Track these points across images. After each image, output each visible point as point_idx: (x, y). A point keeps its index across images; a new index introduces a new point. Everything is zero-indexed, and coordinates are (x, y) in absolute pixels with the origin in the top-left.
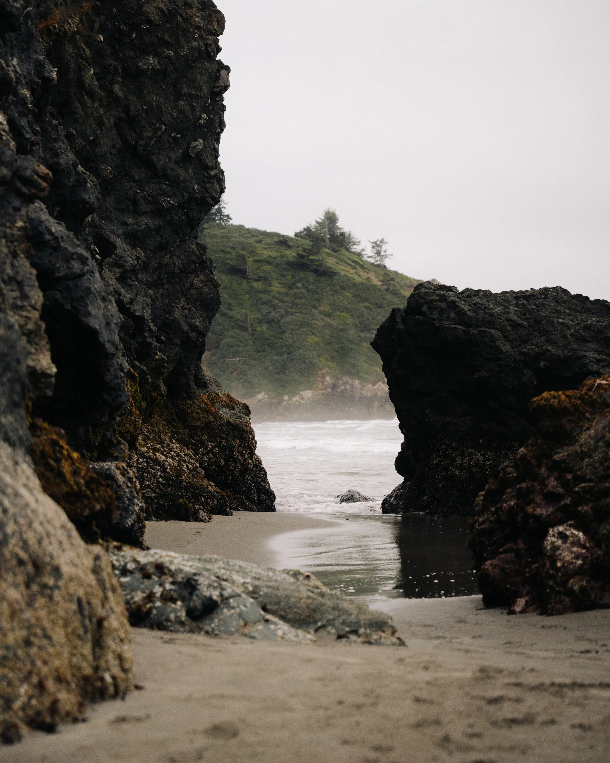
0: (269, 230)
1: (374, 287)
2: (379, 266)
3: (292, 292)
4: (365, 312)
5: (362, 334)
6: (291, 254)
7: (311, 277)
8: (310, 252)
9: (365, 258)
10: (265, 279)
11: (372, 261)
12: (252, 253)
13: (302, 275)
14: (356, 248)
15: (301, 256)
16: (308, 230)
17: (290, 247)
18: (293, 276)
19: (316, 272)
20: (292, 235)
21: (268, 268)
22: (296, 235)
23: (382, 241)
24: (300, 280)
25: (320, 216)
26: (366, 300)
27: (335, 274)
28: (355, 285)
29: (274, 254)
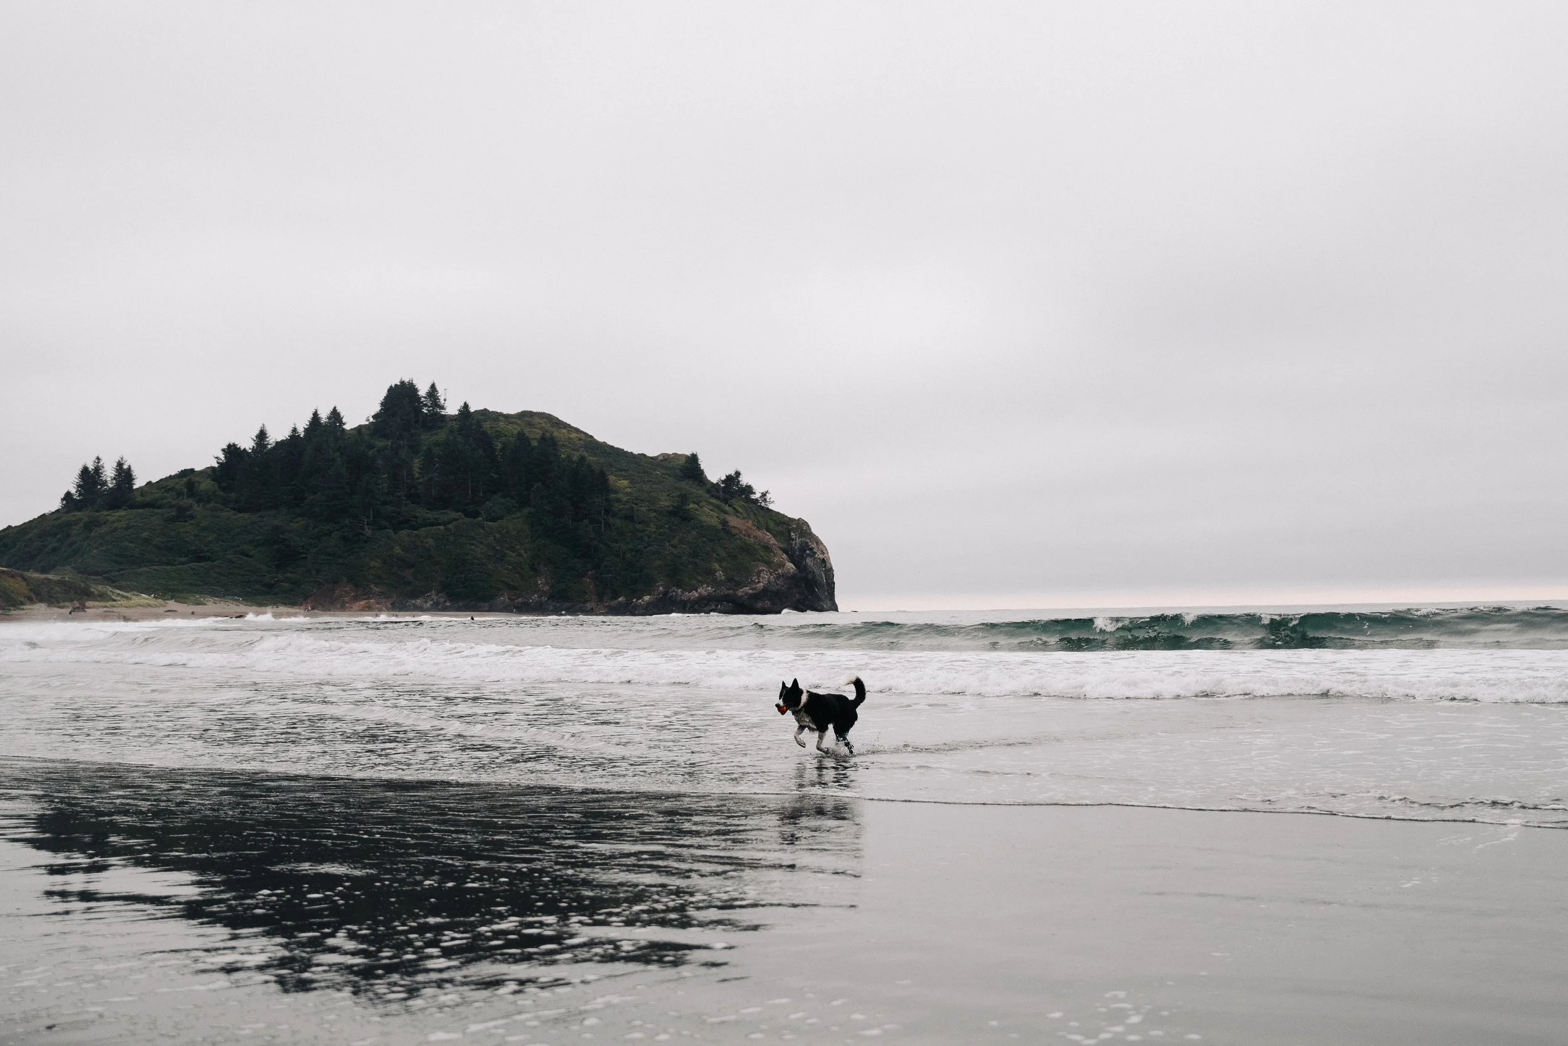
23: (767, 492)
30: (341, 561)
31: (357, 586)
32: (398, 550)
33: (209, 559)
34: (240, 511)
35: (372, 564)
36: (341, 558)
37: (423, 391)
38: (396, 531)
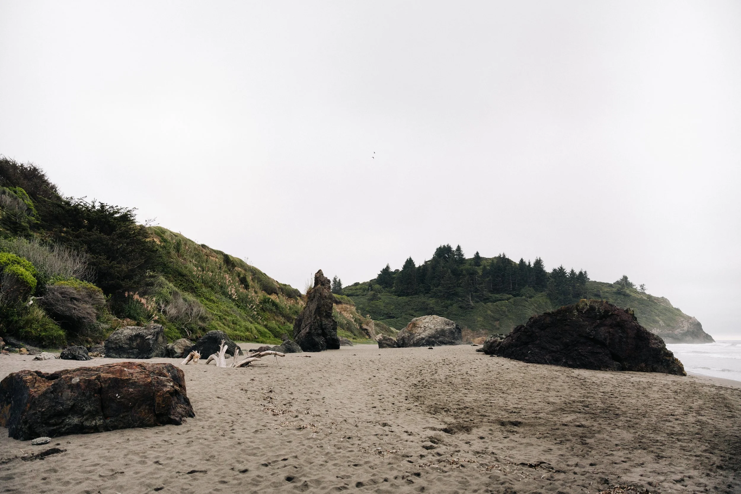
0: (605, 282)
1: (644, 299)
2: (643, 293)
3: (616, 302)
4: (643, 308)
5: (643, 315)
6: (615, 290)
7: (622, 297)
8: (621, 289)
9: (638, 290)
10: (607, 298)
11: (640, 291)
12: (601, 290)
13: (619, 296)
14: (634, 287)
15: (619, 290)
16: (618, 281)
17: (613, 287)
18: (616, 297)
19: (624, 295)
20: (613, 283)
21: (607, 294)
22: (614, 283)
23: (643, 285)
24: (619, 298)
25: (622, 277)
26: (642, 304)
27: (630, 295)
28: (638, 299)
29: (609, 290)
30: (462, 318)
31: (473, 330)
32: (489, 312)
33: (393, 317)
34: (399, 296)
35: (479, 319)
36: (462, 316)
37: (454, 248)
38: (485, 303)
